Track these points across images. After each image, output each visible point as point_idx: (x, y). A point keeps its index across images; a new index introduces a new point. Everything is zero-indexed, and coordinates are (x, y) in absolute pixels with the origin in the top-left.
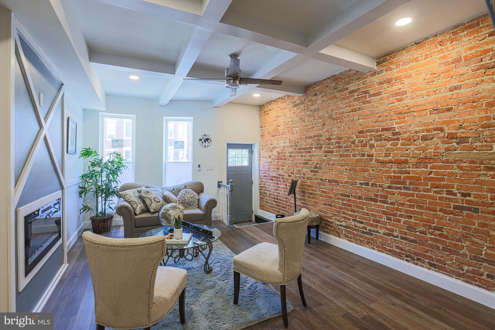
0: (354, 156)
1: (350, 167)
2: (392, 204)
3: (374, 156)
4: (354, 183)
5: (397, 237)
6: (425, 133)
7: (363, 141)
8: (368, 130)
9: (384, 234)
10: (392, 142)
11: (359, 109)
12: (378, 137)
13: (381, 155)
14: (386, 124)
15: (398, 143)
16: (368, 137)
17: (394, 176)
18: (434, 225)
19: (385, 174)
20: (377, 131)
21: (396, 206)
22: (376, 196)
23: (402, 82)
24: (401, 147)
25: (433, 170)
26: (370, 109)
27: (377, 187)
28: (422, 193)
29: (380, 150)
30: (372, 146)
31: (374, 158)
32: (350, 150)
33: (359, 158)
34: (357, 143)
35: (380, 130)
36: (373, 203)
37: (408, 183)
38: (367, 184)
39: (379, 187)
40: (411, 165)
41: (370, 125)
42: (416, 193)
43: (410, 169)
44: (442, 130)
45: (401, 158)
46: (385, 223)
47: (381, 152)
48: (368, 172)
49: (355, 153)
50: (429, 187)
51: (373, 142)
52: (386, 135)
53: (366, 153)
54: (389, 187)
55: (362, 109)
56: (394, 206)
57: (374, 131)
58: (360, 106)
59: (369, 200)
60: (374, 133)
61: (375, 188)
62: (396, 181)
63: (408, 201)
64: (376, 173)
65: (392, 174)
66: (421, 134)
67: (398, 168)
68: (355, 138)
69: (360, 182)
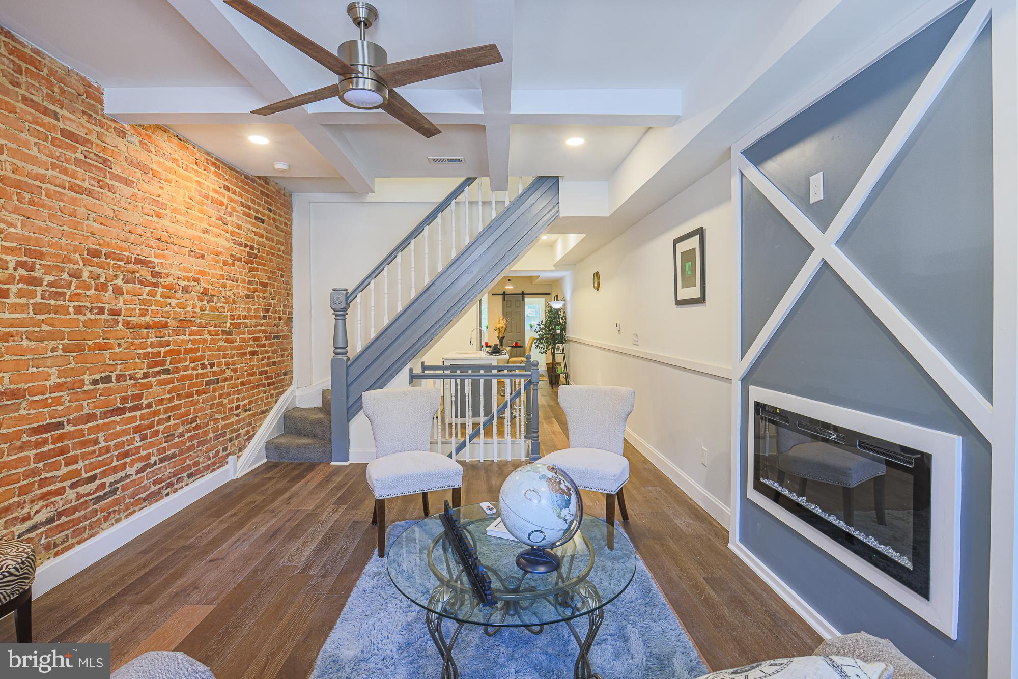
0: (79, 310)
1: (66, 341)
2: (149, 406)
3: (123, 314)
4: (76, 385)
5: (155, 463)
6: (186, 283)
7: (99, 276)
8: (110, 253)
9: (138, 472)
10: (149, 288)
11: (90, 193)
12: (129, 274)
13: (133, 313)
14: (142, 250)
15: (157, 291)
16: (111, 270)
17: (153, 353)
18: (190, 417)
19: (140, 351)
20: (128, 261)
21: (154, 408)
22: (124, 400)
23: (161, 185)
24: (160, 299)
25: (192, 338)
26: (115, 208)
27: (126, 381)
28: (182, 373)
29: (132, 302)
30: (118, 291)
31: (120, 319)
32: (68, 294)
33: (93, 317)
34: (87, 280)
35: (133, 260)
36: (117, 419)
37: (168, 362)
38: (107, 380)
39: (131, 379)
40: (170, 331)
41: (113, 242)
42: (176, 375)
43: (171, 338)
44: (197, 280)
45: (161, 319)
46: (138, 450)
47: (133, 307)
48: (111, 351)
49: (81, 304)
50: (187, 363)
51: (119, 282)
52: (142, 273)
53: (107, 306)
54: (146, 376)
55: (96, 196)
56: (152, 409)
57: (122, 260)
58: (91, 187)
59: (109, 415)
60: (122, 263)
61: (124, 383)
62: (156, 361)
63: (169, 392)
64: (125, 351)
65: (150, 350)
66: (183, 283)
67: (156, 337)
68: (81, 263)
69: (93, 377)
